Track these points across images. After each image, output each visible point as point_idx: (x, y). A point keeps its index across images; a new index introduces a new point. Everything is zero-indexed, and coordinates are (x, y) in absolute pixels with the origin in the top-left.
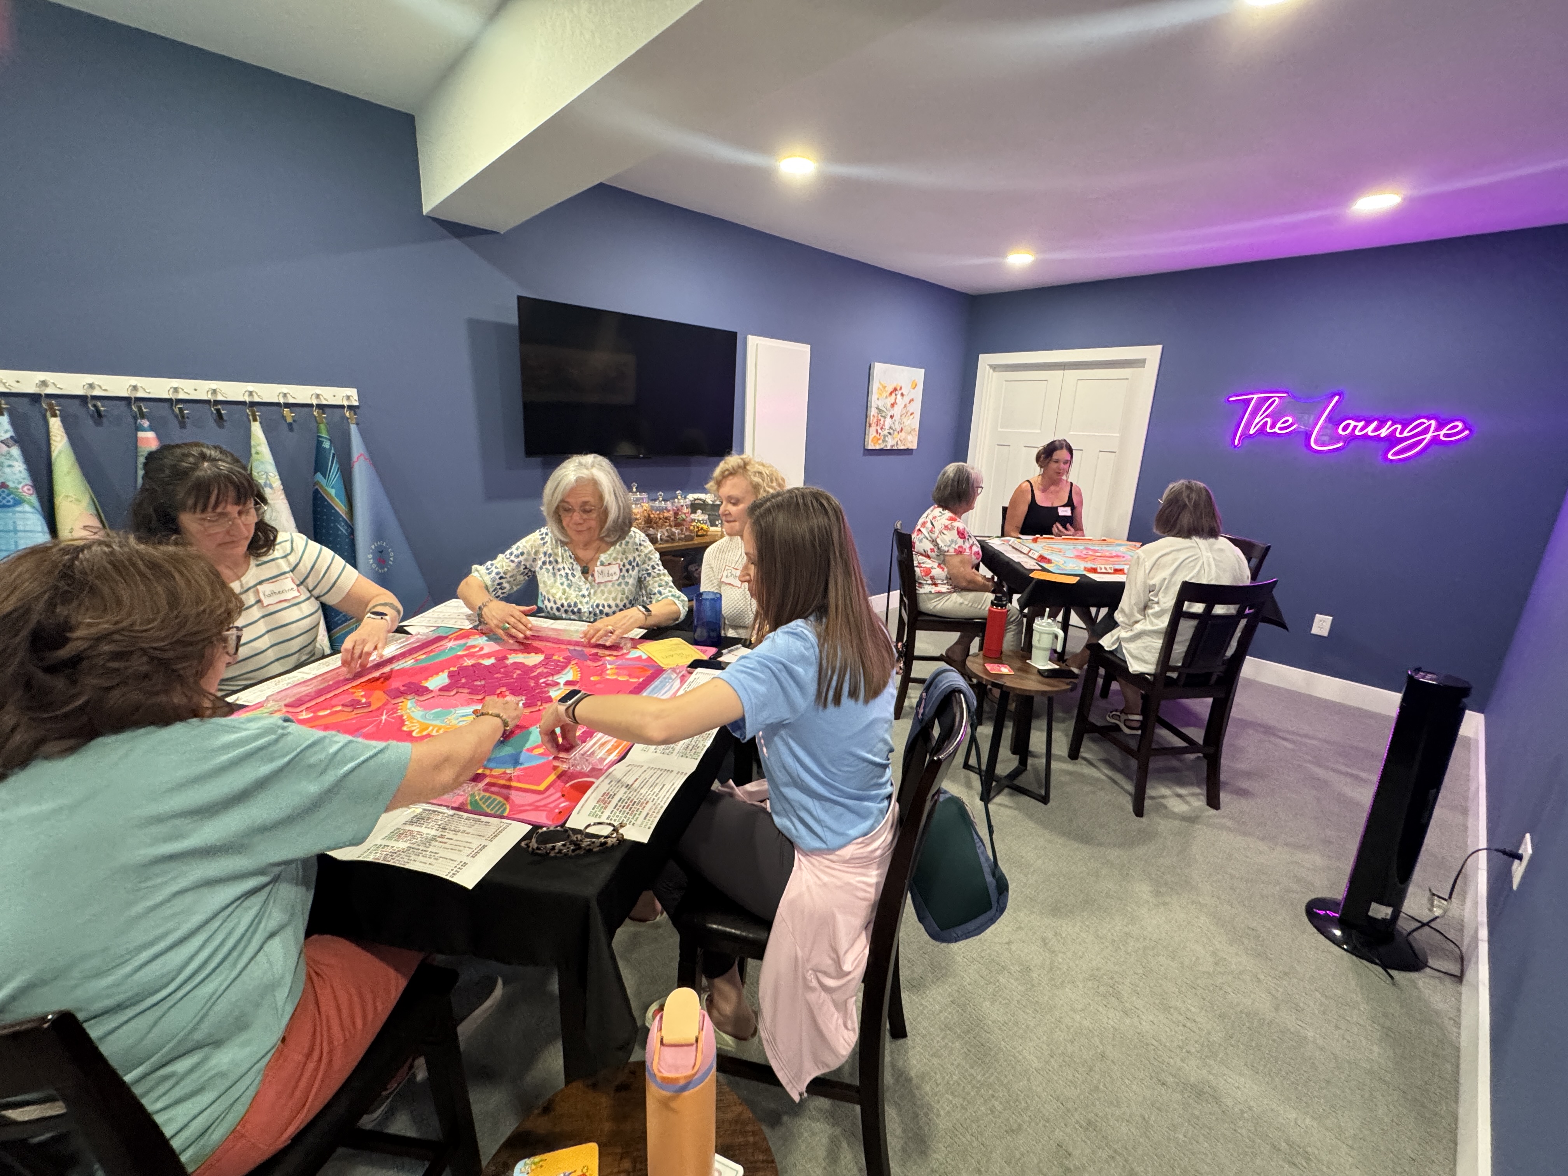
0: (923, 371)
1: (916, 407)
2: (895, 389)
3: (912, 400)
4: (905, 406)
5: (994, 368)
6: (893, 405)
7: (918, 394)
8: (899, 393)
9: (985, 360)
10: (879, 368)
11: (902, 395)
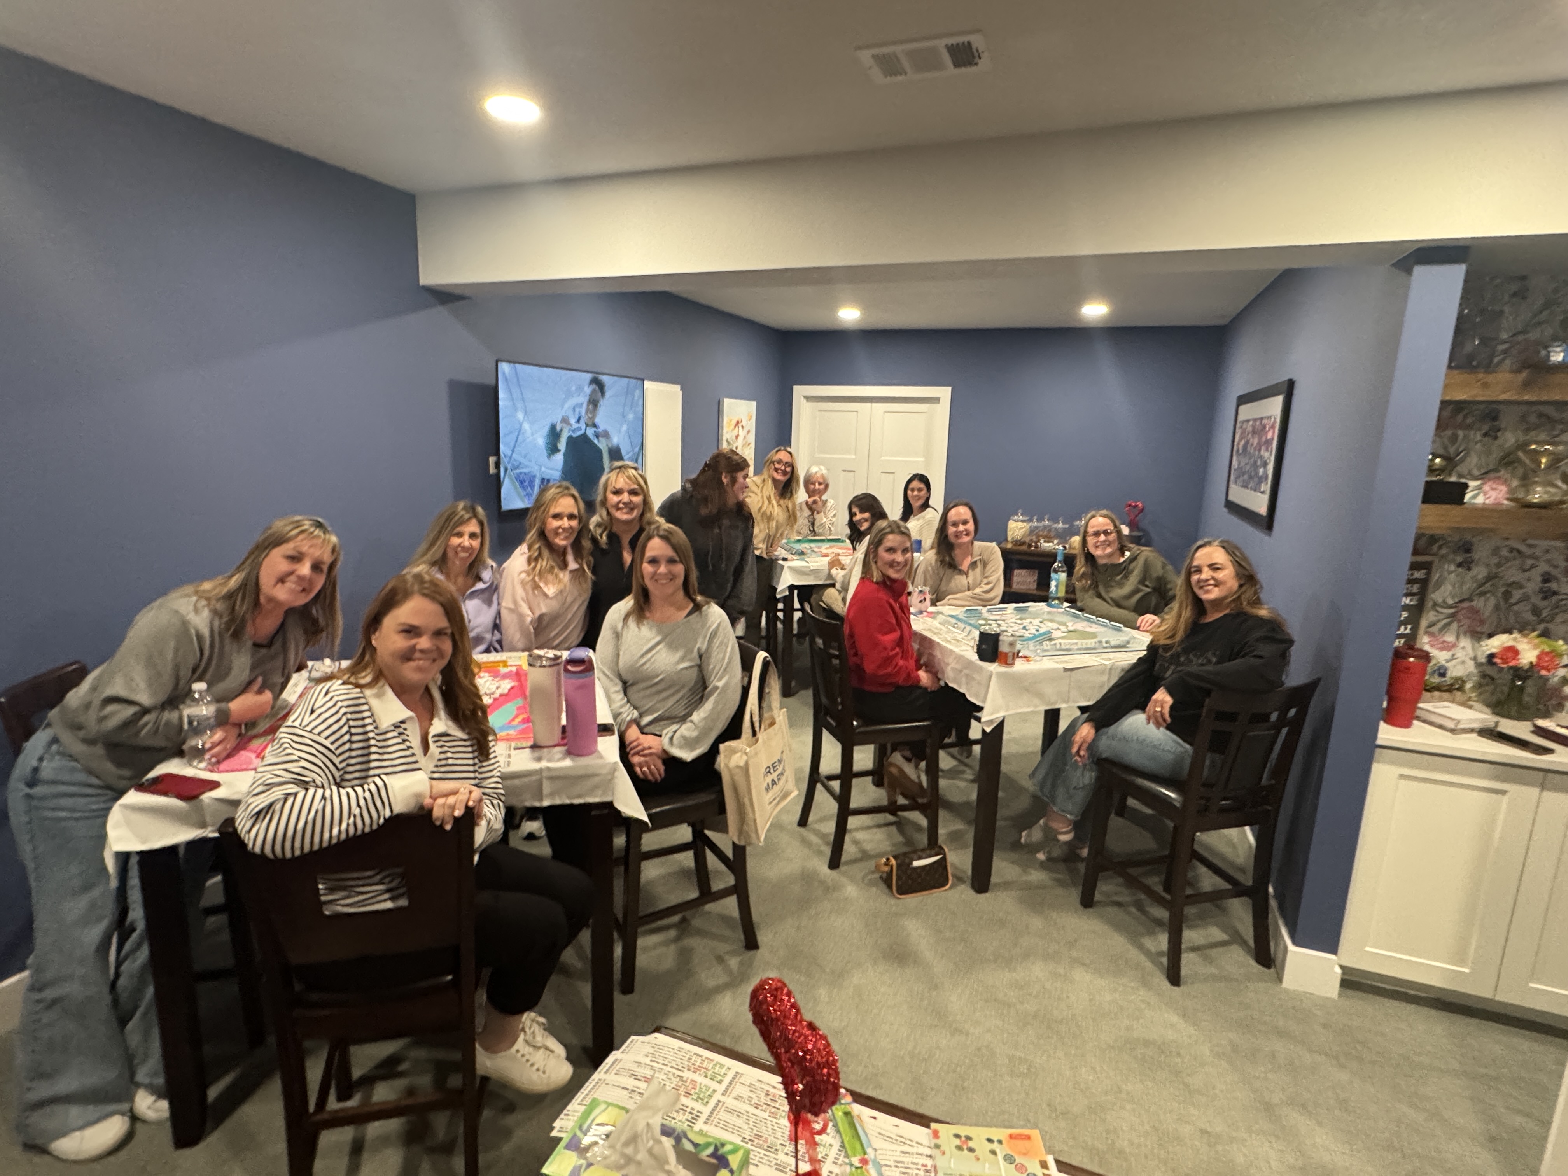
0: (754, 403)
1: (752, 438)
2: (738, 422)
3: (749, 432)
4: (745, 437)
5: (808, 398)
6: (737, 437)
7: (751, 425)
8: (740, 425)
9: (799, 391)
10: (727, 402)
11: (742, 427)
